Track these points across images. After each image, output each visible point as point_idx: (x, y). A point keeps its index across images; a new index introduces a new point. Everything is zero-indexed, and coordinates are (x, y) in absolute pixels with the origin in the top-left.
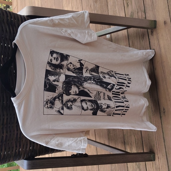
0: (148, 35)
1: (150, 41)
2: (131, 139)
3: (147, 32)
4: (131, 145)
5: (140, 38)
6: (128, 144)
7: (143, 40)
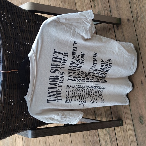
0: (114, 29)
1: (116, 33)
2: (101, 111)
3: (113, 27)
4: (101, 116)
5: (106, 32)
6: (98, 116)
7: (110, 33)
